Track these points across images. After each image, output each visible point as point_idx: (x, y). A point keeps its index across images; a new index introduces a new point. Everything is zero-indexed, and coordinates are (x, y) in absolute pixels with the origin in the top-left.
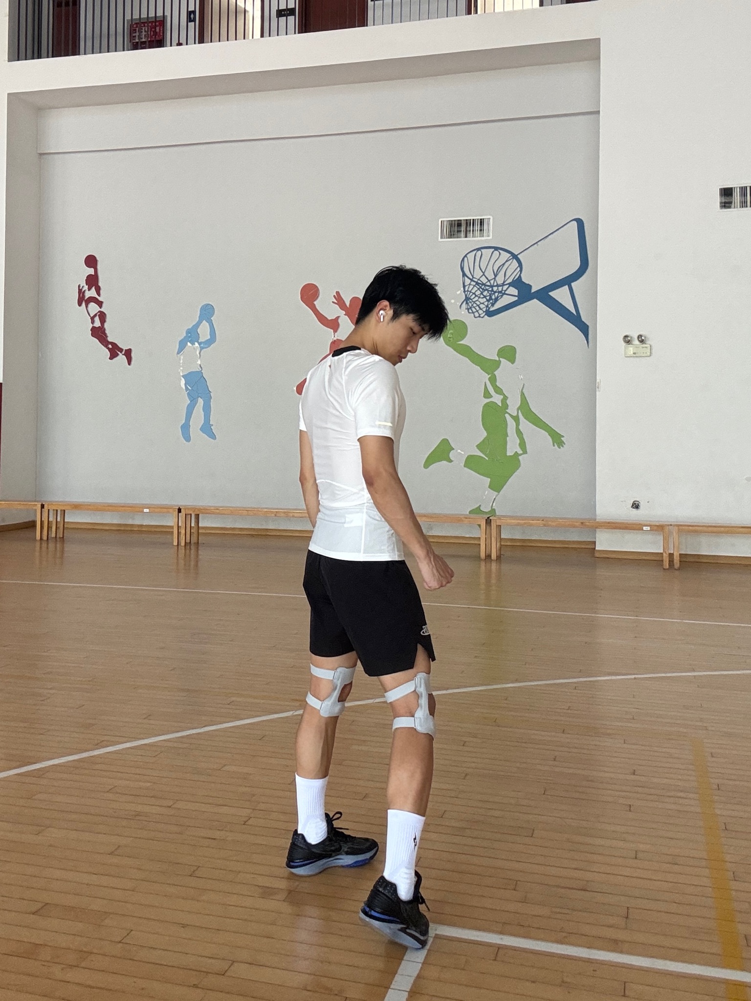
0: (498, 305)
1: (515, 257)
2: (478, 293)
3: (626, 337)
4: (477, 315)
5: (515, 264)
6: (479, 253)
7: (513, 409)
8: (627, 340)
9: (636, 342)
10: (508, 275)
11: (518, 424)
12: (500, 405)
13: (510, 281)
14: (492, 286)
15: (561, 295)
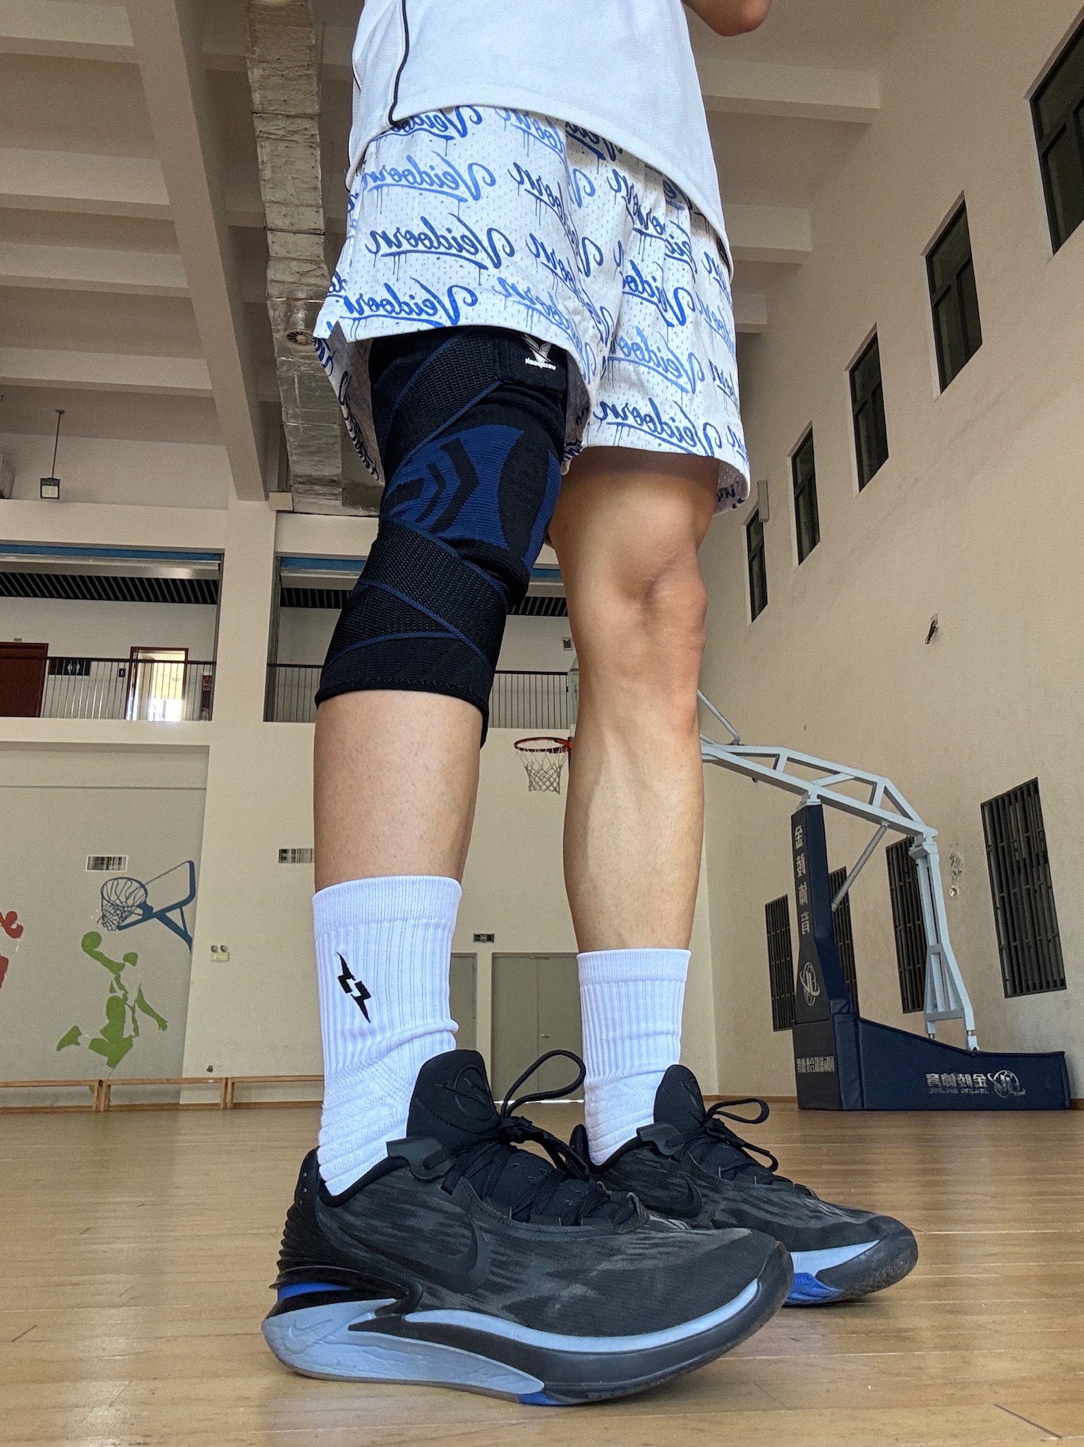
0: (126, 922)
1: (143, 886)
2: (113, 911)
3: (213, 947)
4: (110, 928)
5: (142, 891)
6: (116, 882)
7: (131, 1002)
8: (214, 949)
9: (220, 951)
10: (137, 898)
11: (134, 1012)
12: (121, 997)
13: (138, 903)
14: (123, 907)
15: (174, 916)
